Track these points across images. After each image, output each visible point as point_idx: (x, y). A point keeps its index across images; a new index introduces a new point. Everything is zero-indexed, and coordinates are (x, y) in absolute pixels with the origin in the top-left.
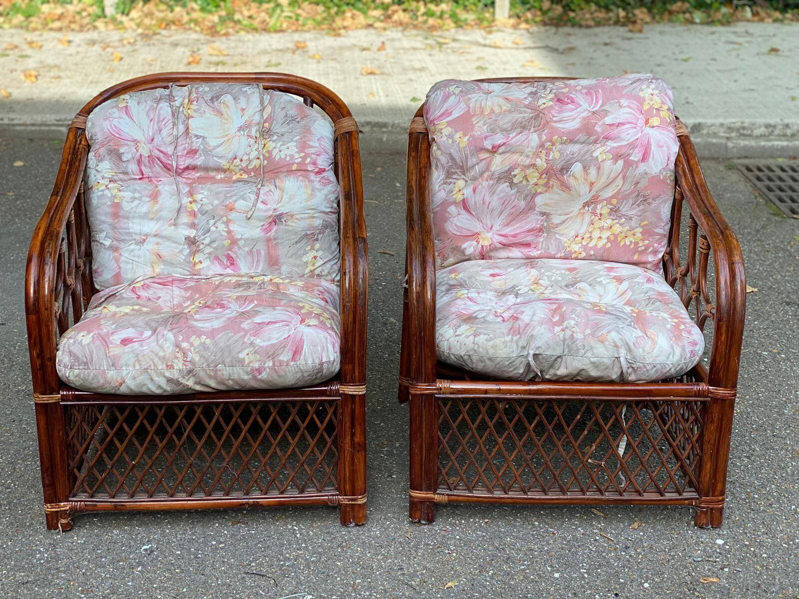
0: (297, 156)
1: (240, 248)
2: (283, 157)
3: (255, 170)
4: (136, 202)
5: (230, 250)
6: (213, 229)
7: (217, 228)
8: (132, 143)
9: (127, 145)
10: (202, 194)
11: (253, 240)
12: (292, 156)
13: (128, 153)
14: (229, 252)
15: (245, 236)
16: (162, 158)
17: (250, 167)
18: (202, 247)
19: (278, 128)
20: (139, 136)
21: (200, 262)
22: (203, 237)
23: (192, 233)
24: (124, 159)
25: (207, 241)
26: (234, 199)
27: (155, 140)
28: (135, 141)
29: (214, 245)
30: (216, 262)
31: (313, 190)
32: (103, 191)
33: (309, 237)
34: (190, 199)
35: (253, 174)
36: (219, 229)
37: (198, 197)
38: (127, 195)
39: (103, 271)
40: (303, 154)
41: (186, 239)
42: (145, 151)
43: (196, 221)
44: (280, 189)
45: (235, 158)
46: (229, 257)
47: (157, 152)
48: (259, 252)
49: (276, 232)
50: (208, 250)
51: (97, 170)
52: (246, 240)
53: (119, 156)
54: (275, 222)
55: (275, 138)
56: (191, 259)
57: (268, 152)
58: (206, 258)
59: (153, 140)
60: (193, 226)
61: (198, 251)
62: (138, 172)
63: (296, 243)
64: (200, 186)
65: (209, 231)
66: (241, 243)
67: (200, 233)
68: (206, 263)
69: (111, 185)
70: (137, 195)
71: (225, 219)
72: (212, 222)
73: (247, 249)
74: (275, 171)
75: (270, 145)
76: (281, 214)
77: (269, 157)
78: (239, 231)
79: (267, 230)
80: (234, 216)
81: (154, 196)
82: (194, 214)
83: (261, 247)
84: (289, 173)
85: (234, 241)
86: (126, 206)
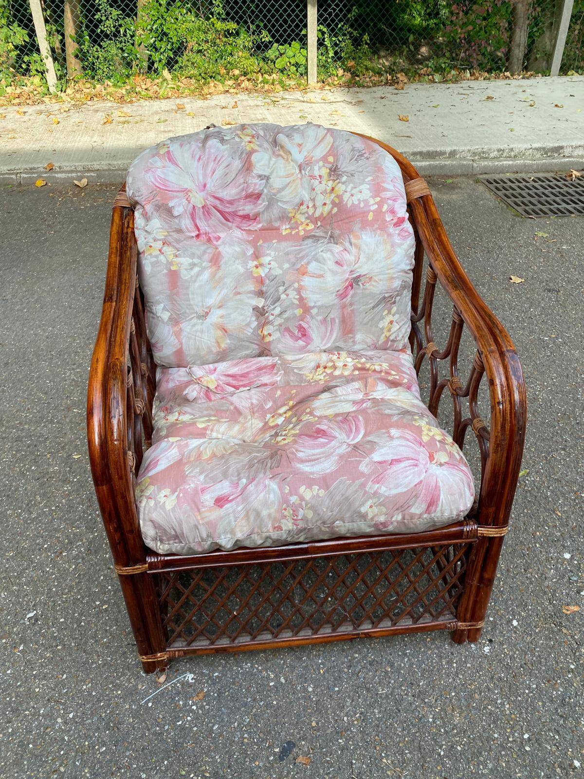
0: (372, 201)
1: (312, 317)
2: (356, 203)
3: (321, 218)
4: (196, 269)
5: (302, 320)
6: (283, 297)
7: (287, 295)
8: (181, 194)
9: (177, 197)
10: (269, 255)
11: (327, 307)
12: (366, 202)
13: (179, 207)
14: (301, 322)
15: (319, 304)
16: (219, 206)
17: (317, 215)
18: (271, 318)
19: (345, 165)
20: (188, 184)
21: (270, 335)
22: (272, 307)
23: (260, 302)
24: (176, 213)
25: (277, 311)
26: (305, 261)
27: (208, 186)
28: (186, 191)
29: (286, 315)
30: (286, 334)
31: (392, 246)
32: (157, 256)
33: (387, 300)
34: (255, 263)
35: (319, 224)
36: (290, 296)
37: (265, 260)
38: (185, 261)
39: (162, 346)
40: (378, 199)
41: (253, 309)
42: (198, 199)
43: (264, 289)
44: (357, 246)
45: (302, 204)
46: (301, 329)
47: (212, 199)
48: (333, 320)
49: (352, 297)
50: (279, 321)
51: (146, 231)
52: (319, 308)
53: (169, 211)
54: (351, 286)
55: (344, 178)
56: (259, 332)
57: (338, 196)
58: (276, 330)
59: (205, 186)
60: (261, 294)
61: (267, 323)
62: (192, 227)
63: (374, 307)
64: (266, 245)
65: (278, 299)
66: (314, 311)
67: (269, 302)
68: (276, 335)
69: (166, 249)
70: (196, 261)
71: (296, 285)
72: (282, 289)
73: (320, 318)
74: (346, 221)
75: (340, 188)
76: (359, 276)
77: (338, 204)
78: (312, 298)
79: (342, 295)
80: (307, 281)
81: (216, 260)
82: (261, 281)
83: (335, 314)
84: (365, 224)
85: (307, 310)
86: (185, 275)
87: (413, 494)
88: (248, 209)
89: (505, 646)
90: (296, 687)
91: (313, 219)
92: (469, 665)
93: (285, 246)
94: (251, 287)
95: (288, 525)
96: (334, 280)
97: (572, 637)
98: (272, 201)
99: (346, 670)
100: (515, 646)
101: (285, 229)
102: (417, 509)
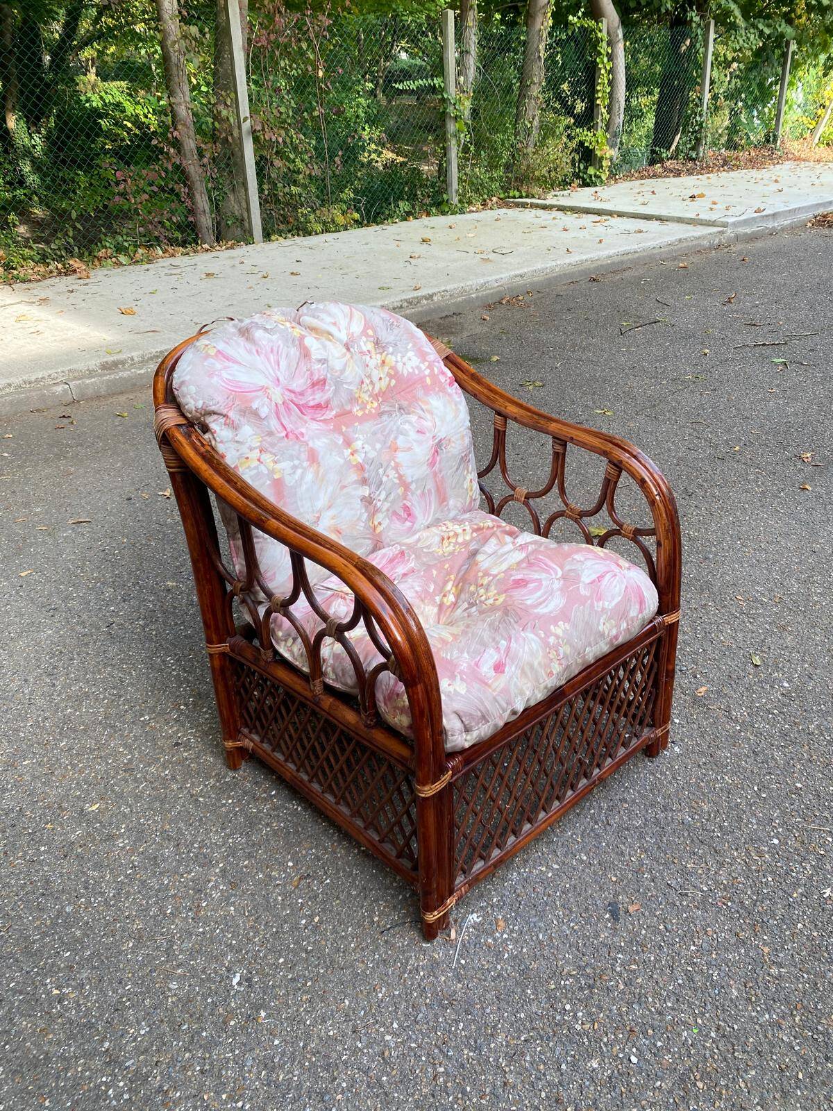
0: (423, 367)
1: (413, 494)
2: (411, 370)
3: (382, 394)
4: (299, 471)
5: (405, 499)
6: (384, 479)
7: (388, 476)
8: (260, 393)
9: (257, 397)
10: (358, 439)
11: (422, 479)
12: (418, 367)
13: (263, 407)
14: (405, 502)
15: (415, 478)
16: (295, 399)
17: (376, 390)
18: (379, 504)
19: (385, 336)
20: (261, 381)
21: (380, 524)
22: (378, 493)
23: (365, 491)
24: (263, 415)
25: (383, 496)
26: (392, 436)
27: (281, 379)
28: (263, 389)
29: (391, 498)
30: (394, 518)
31: (456, 405)
32: (256, 468)
33: (465, 459)
34: (350, 451)
35: (380, 399)
36: (391, 477)
37: (358, 444)
38: (285, 465)
39: (274, 574)
40: (427, 364)
41: (361, 500)
42: (277, 395)
43: (366, 475)
44: (431, 413)
45: (362, 383)
46: (406, 509)
47: (288, 393)
48: (429, 491)
49: (440, 463)
50: (387, 505)
51: (237, 442)
52: (417, 480)
53: (255, 414)
54: (437, 451)
55: (391, 349)
56: (371, 524)
57: (391, 368)
58: (385, 516)
59: (278, 380)
60: (364, 481)
61: (376, 511)
62: (280, 428)
63: (457, 469)
64: (350, 430)
65: (381, 483)
66: (413, 487)
67: (373, 489)
68: (386, 523)
69: (264, 457)
70: (297, 462)
71: (393, 464)
72: (381, 471)
73: (419, 492)
74: (408, 390)
75: (391, 359)
76: (440, 441)
77: (395, 375)
78: (410, 473)
79: (432, 464)
80: (401, 457)
81: (313, 457)
82: (361, 468)
83: (430, 485)
84: (427, 390)
85: (406, 486)
86: (289, 481)
87: (626, 600)
88: (319, 397)
89: (686, 740)
90: (572, 864)
91: (376, 397)
92: (677, 767)
93: (368, 426)
94: (353, 476)
95: (556, 668)
96: (422, 451)
97: (720, 708)
98: (338, 384)
99: (596, 826)
100: (692, 736)
101: (356, 410)
102: (633, 613)
